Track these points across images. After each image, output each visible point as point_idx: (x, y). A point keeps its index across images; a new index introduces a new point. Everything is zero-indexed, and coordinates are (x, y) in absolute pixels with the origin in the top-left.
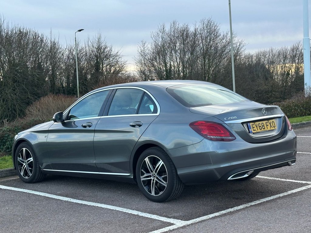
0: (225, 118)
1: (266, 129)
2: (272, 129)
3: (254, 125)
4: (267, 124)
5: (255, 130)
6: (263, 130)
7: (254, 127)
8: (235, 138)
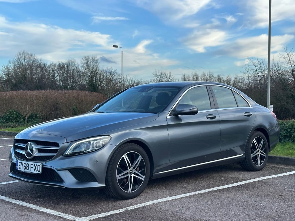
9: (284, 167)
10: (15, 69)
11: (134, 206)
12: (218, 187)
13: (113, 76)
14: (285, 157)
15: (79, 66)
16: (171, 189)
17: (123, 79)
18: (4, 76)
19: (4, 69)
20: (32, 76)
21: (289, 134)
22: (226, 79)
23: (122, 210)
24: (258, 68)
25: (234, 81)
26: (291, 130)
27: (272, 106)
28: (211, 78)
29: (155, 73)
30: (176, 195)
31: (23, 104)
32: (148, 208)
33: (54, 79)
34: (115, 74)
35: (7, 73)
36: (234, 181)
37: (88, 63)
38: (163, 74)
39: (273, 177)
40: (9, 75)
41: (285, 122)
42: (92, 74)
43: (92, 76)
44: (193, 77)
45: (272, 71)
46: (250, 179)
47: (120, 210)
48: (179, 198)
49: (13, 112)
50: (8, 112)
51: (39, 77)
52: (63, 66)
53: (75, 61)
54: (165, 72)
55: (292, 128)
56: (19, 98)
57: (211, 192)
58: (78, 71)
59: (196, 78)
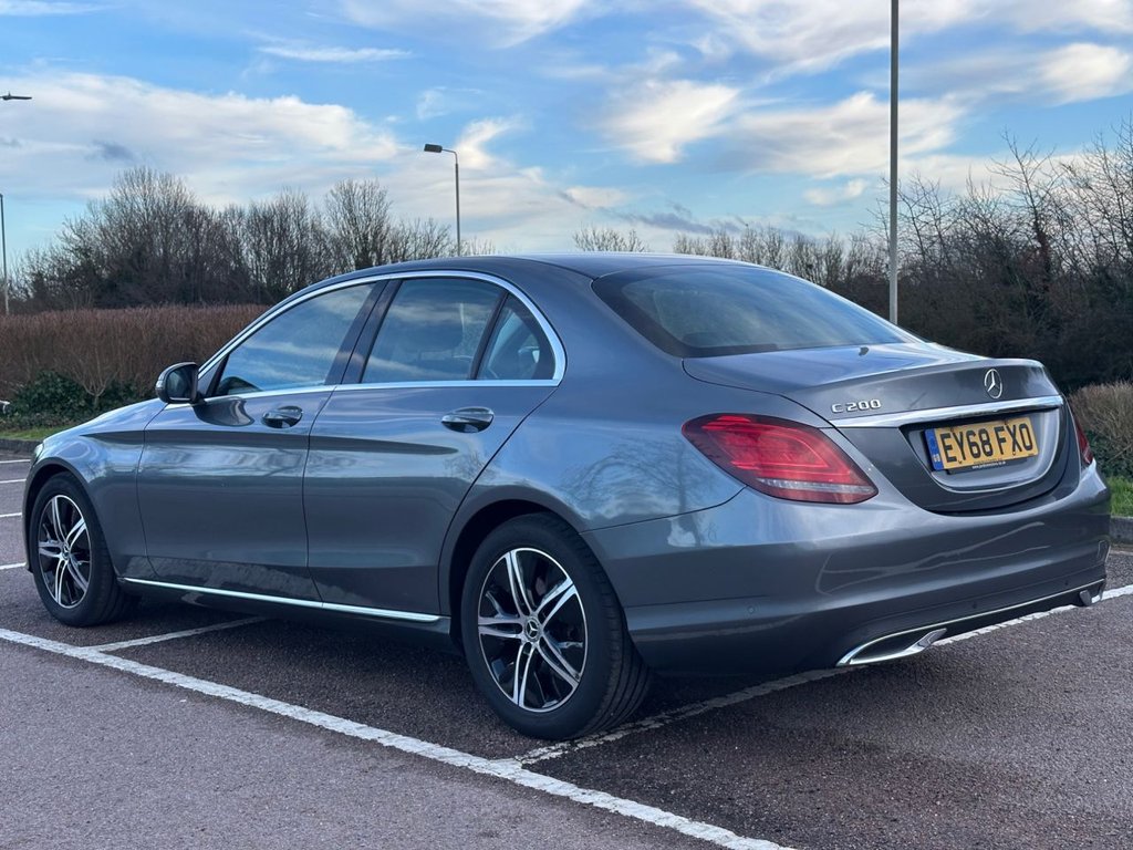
0: (834, 407)
2: (1019, 455)
3: (948, 436)
5: (954, 459)
6: (983, 458)
8: (872, 491)
15: (322, 219)
18: (71, 257)
19: (69, 232)
22: (824, 250)
25: (853, 255)
29: (580, 236)
31: (84, 353)
33: (238, 262)
34: (445, 241)
35: (81, 245)
37: (349, 205)
38: (608, 236)
40: (87, 251)
42: (367, 243)
43: (365, 251)
49: (54, 380)
51: (187, 258)
53: (305, 198)
54: (615, 230)
58: (319, 236)
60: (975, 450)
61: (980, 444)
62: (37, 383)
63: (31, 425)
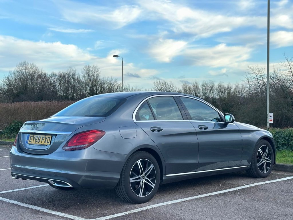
1: (40, 143)
2: (45, 144)
3: (32, 137)
4: (43, 138)
5: (31, 142)
6: (37, 143)
7: (31, 139)
9: (279, 173)
10: (16, 80)
11: (138, 209)
12: (215, 192)
13: (114, 86)
14: (280, 164)
15: (80, 76)
16: (171, 194)
17: (124, 89)
18: (6, 87)
19: (5, 80)
20: (33, 86)
21: (286, 142)
22: (227, 88)
23: (127, 213)
24: (258, 76)
25: (235, 89)
26: (289, 138)
27: (272, 114)
28: (212, 86)
29: (155, 82)
30: (176, 199)
31: (27, 115)
32: (150, 211)
33: (55, 89)
34: (116, 83)
35: (8, 83)
36: (230, 187)
37: (88, 73)
38: (164, 83)
39: (268, 183)
40: (10, 85)
41: (283, 131)
42: (93, 84)
43: (93, 86)
44: (193, 85)
45: (272, 79)
46: (246, 185)
47: (125, 213)
48: (179, 202)
49: (18, 123)
50: (13, 123)
51: (40, 87)
52: (64, 76)
53: (75, 70)
54: (166, 81)
55: (290, 136)
56: (23, 109)
57: (209, 196)
58: (79, 81)
59: (196, 87)
60: (36, 141)
61: (38, 140)
62: (13, 124)
63: (11, 137)
